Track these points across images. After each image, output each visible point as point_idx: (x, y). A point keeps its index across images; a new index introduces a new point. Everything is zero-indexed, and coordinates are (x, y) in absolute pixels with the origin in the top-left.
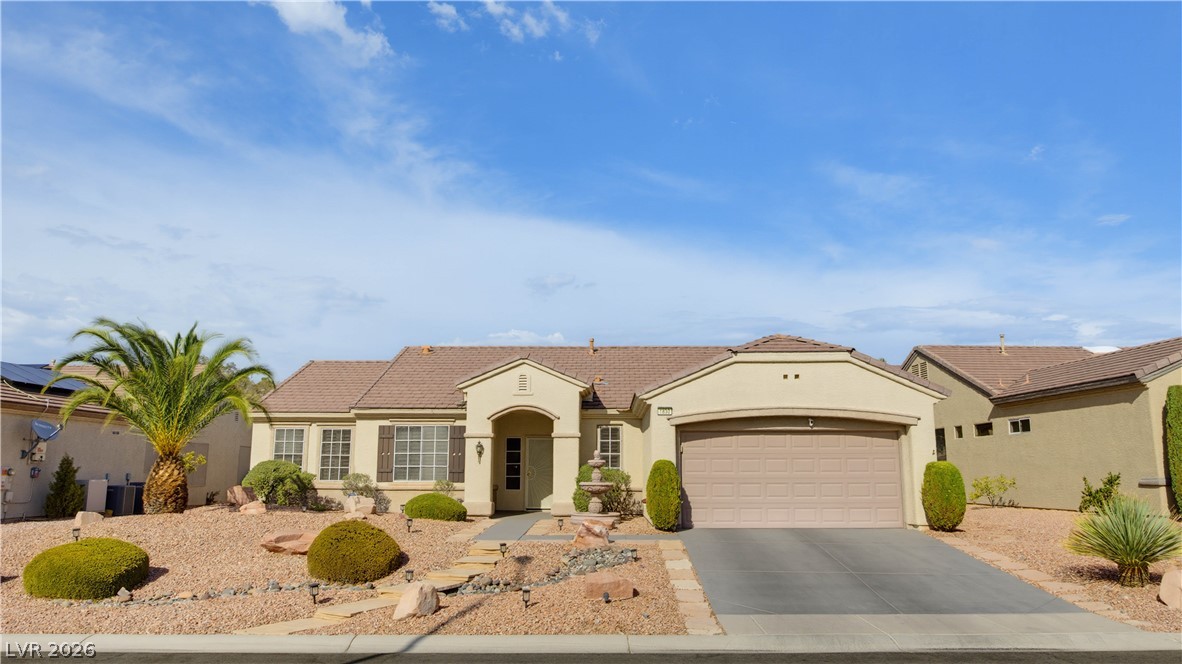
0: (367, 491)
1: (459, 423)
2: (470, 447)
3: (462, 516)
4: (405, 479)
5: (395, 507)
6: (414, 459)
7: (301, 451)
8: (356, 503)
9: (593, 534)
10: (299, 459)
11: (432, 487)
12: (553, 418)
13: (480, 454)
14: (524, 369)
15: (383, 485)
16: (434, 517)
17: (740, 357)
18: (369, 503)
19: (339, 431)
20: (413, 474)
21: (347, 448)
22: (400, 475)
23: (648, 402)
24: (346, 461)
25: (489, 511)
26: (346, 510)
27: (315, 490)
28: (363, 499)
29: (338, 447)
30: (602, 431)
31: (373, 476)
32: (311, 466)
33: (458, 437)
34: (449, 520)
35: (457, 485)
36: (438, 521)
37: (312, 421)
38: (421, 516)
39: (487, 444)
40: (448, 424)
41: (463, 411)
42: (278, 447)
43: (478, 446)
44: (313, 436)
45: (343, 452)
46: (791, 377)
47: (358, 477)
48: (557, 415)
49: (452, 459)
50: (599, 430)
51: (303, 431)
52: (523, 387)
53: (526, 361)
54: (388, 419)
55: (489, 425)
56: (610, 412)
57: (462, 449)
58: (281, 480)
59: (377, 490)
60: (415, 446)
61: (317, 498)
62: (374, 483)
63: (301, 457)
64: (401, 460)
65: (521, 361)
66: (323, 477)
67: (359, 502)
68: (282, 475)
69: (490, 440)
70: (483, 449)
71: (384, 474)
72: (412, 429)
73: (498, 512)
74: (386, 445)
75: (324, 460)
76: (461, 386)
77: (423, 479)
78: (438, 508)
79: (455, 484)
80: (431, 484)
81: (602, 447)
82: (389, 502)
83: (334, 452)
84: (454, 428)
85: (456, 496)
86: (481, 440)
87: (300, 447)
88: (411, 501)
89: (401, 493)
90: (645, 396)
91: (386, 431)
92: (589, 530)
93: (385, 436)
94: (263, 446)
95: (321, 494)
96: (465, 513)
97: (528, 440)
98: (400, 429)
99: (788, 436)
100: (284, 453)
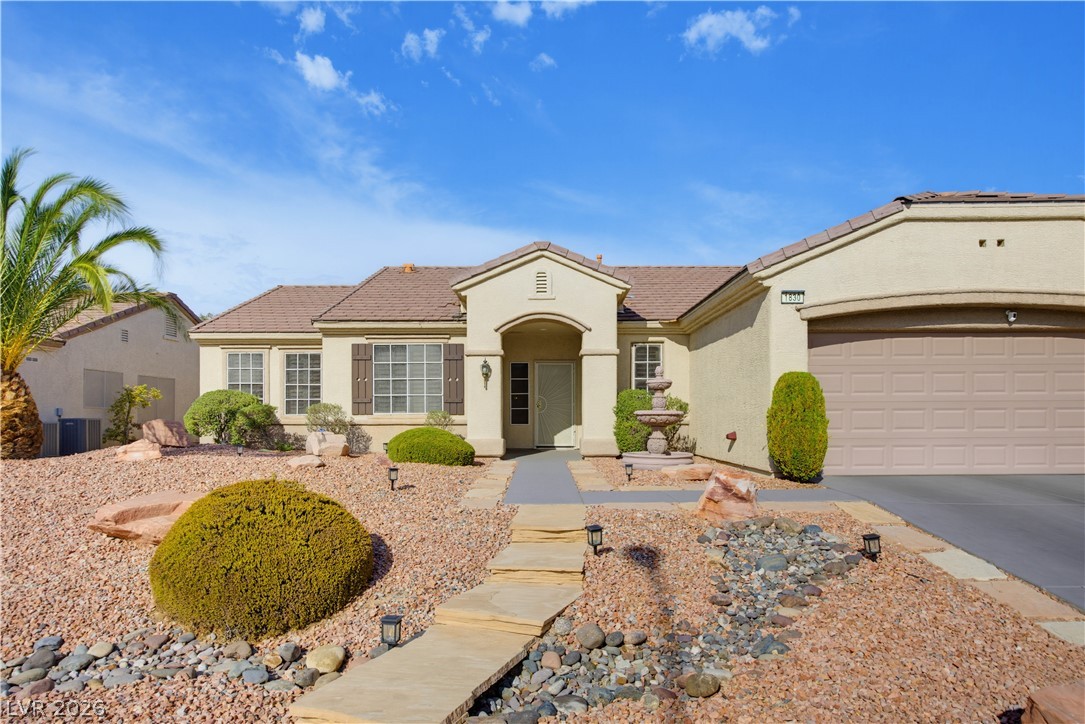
0: (339, 426)
1: (455, 340)
2: (472, 369)
3: (469, 458)
4: (389, 411)
5: (377, 447)
6: (399, 385)
7: (261, 380)
8: (320, 442)
9: (735, 495)
10: (259, 389)
11: (423, 421)
12: (582, 329)
13: (487, 376)
14: (542, 265)
15: (358, 419)
16: (432, 461)
17: (915, 211)
18: (339, 441)
19: (306, 356)
20: (399, 404)
21: (316, 376)
22: (382, 406)
23: (766, 283)
24: (316, 391)
25: (500, 451)
26: (308, 451)
27: (282, 425)
28: (330, 435)
29: (305, 373)
30: (637, 350)
31: (347, 406)
32: (275, 396)
33: (455, 358)
34: (451, 464)
35: (456, 418)
36: (436, 466)
37: (272, 343)
38: (411, 459)
39: (496, 364)
40: (441, 342)
41: (461, 325)
42: (232, 375)
43: (483, 367)
44: (275, 362)
45: (312, 381)
46: (991, 243)
47: (328, 408)
48: (589, 325)
49: (448, 385)
50: (634, 349)
51: (261, 355)
52: (541, 288)
53: (546, 253)
54: (362, 335)
55: (497, 339)
56: (650, 325)
57: (460, 373)
58: (232, 414)
59: (353, 425)
60: (399, 368)
61: (284, 435)
62: (348, 416)
63: (261, 387)
64: (382, 386)
65: (539, 253)
66: (288, 411)
67: (324, 440)
68: (234, 407)
69: (499, 359)
70: (490, 370)
71: (361, 404)
72: (395, 348)
73: (511, 452)
74: (362, 370)
75: (289, 390)
76: (458, 287)
77: (412, 411)
78: (435, 447)
79: (454, 417)
80: (421, 417)
81: (637, 370)
82: (369, 439)
83: (301, 381)
84: (448, 347)
85: (456, 431)
86: (488, 359)
87: (259, 375)
88: (397, 438)
89: (383, 429)
90: (763, 274)
91: (362, 351)
92: (727, 488)
93: (360, 357)
94: (213, 373)
95: (288, 430)
96: (473, 453)
97: (537, 365)
98: (380, 349)
99: (967, 339)
100: (240, 383)
